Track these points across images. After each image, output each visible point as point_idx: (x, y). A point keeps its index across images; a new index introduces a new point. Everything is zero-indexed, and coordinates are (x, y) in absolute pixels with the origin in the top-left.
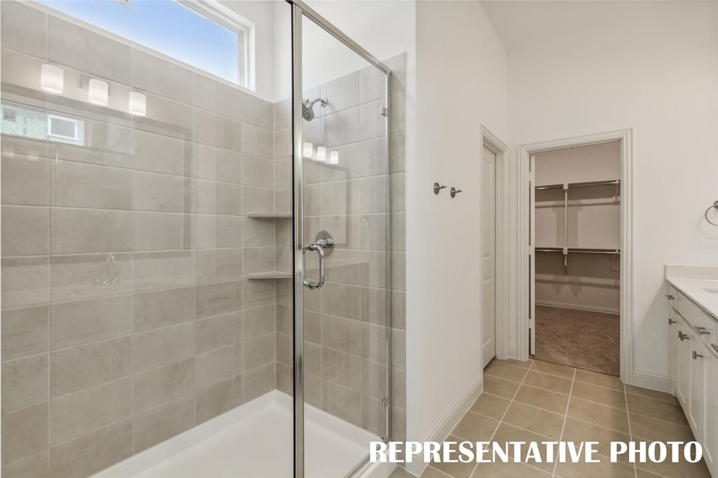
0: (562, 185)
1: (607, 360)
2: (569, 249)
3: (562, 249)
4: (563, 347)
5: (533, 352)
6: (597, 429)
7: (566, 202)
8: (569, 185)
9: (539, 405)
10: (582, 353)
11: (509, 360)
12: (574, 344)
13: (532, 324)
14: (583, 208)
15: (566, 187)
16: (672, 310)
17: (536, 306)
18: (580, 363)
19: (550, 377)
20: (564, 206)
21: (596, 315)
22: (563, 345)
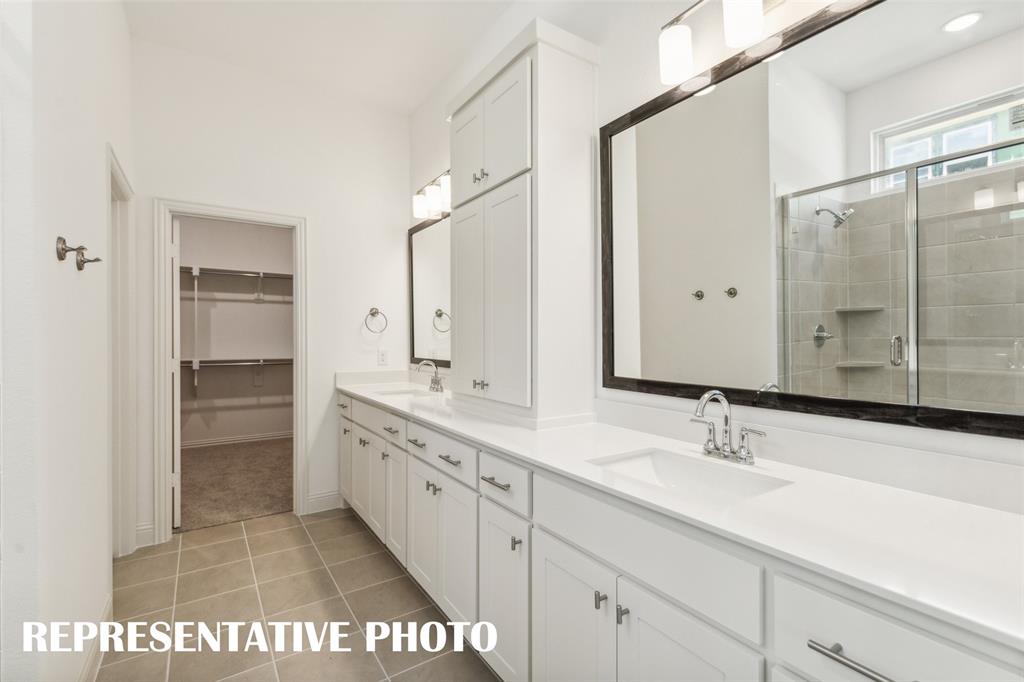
0: (191, 269)
1: (272, 497)
2: (201, 362)
3: (191, 362)
4: (215, 501)
5: (178, 524)
6: (294, 579)
7: (196, 294)
8: (201, 269)
9: (215, 591)
10: (242, 499)
11: (139, 550)
12: (228, 492)
13: (176, 480)
14: (219, 304)
15: (196, 272)
16: (343, 419)
17: (182, 450)
18: (245, 513)
19: (215, 546)
20: (193, 299)
21: (236, 446)
22: (213, 498)
